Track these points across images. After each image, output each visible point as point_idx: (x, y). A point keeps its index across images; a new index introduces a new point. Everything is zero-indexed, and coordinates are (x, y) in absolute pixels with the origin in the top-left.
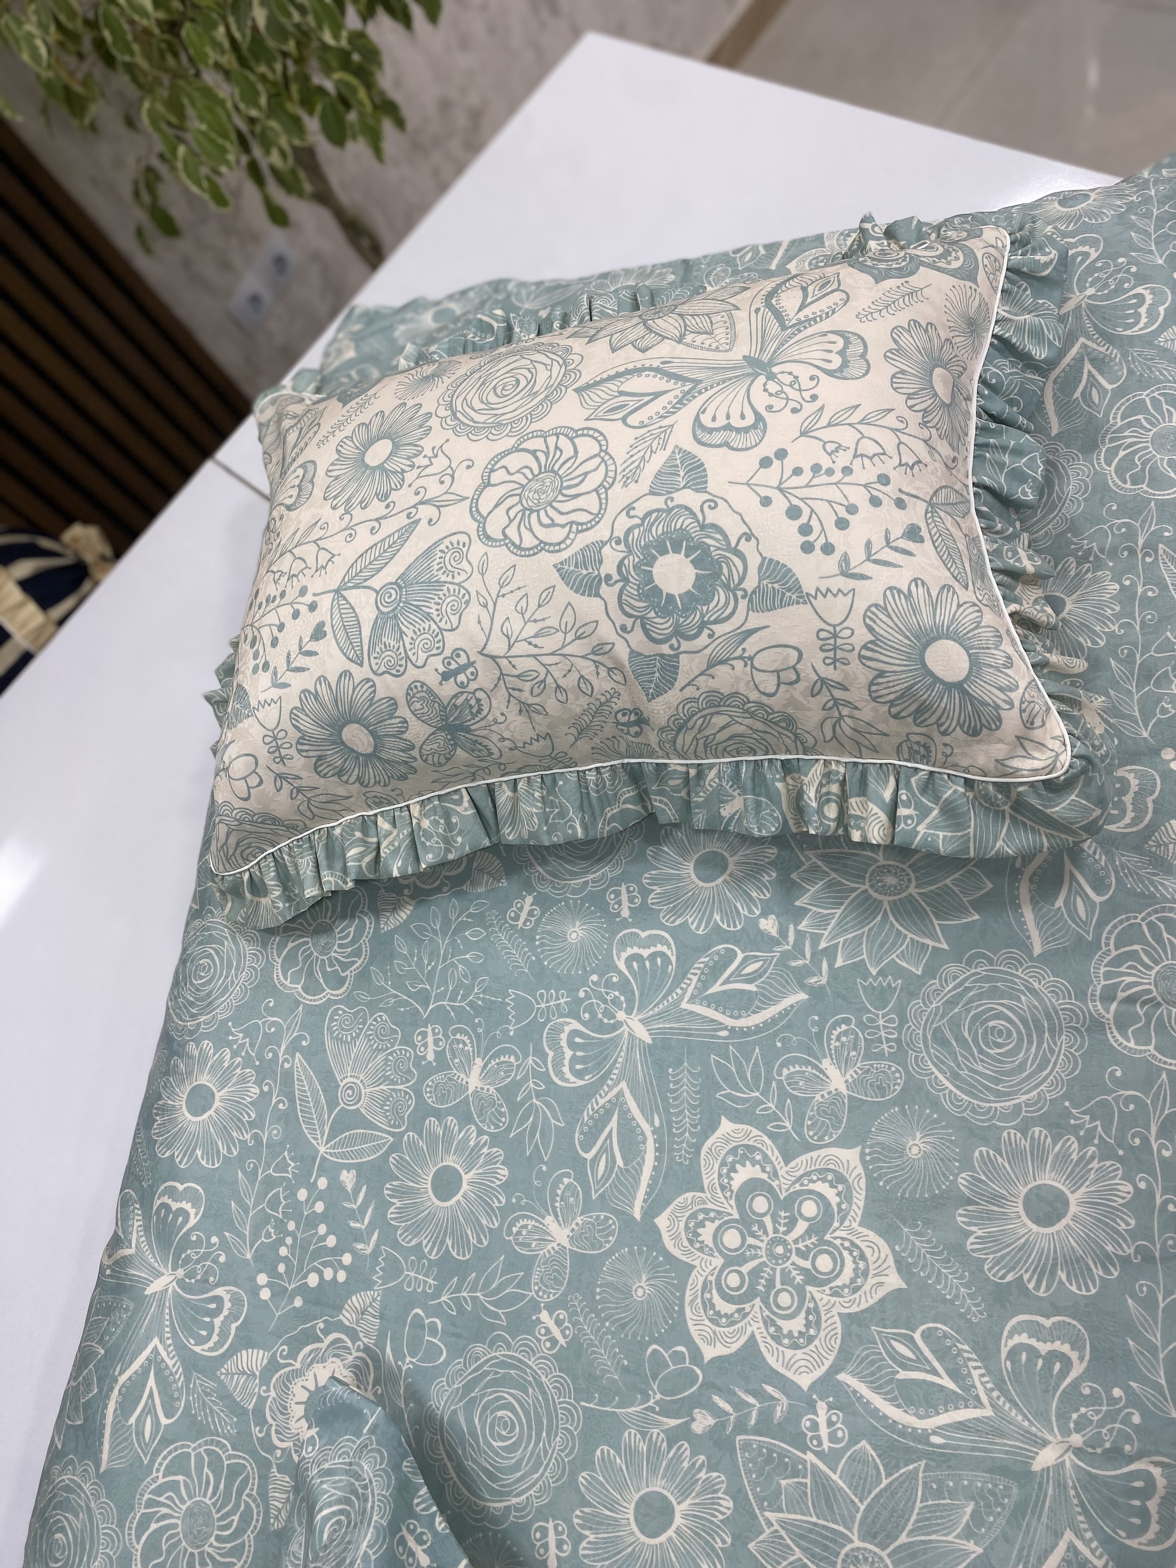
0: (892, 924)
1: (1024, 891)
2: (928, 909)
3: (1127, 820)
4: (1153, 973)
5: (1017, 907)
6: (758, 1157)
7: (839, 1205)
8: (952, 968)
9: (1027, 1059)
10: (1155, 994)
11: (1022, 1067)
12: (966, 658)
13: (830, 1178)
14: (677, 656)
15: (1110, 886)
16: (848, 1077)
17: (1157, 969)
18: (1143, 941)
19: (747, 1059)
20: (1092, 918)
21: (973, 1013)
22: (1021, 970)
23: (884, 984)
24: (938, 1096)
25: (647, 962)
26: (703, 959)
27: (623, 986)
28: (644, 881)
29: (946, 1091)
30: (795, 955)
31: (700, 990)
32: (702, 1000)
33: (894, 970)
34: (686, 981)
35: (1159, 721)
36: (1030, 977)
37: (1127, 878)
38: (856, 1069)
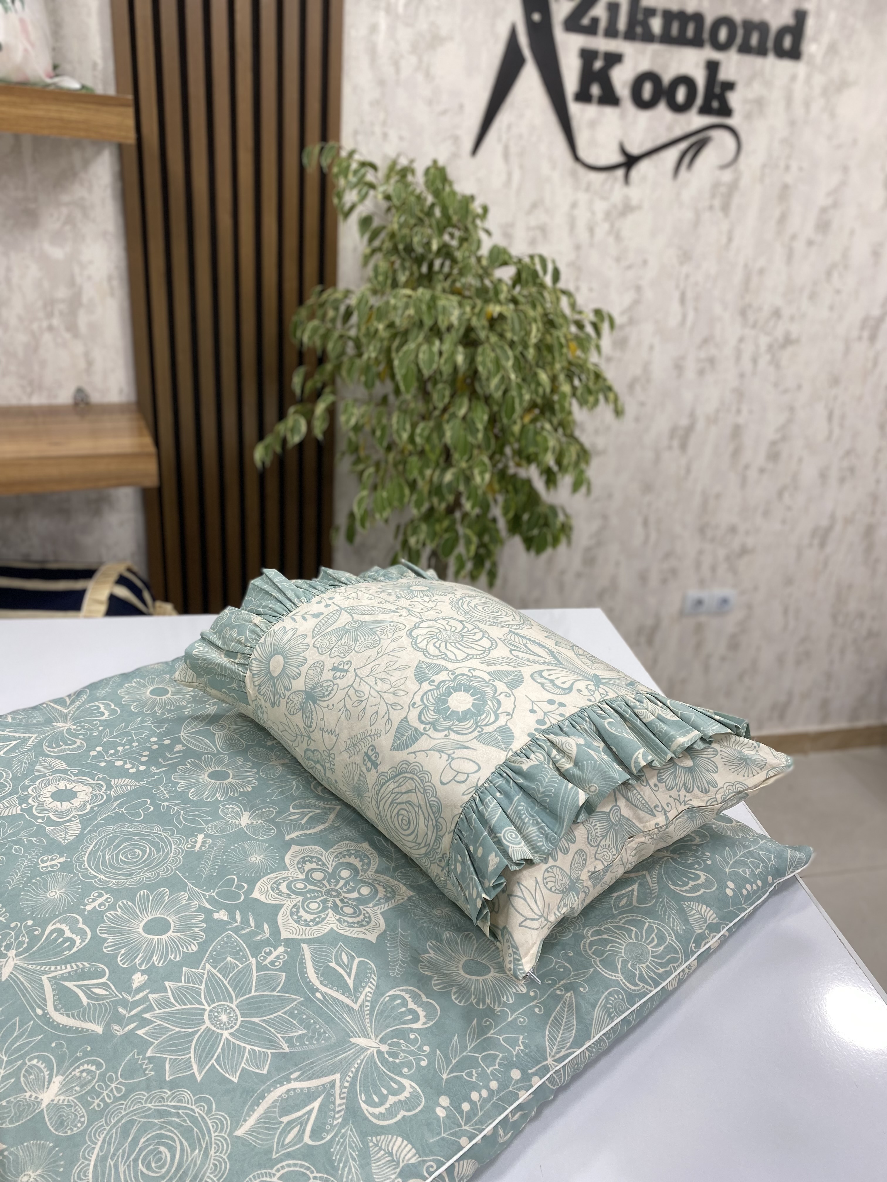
0: (193, 1040)
1: (278, 1092)
2: (220, 1049)
8: (186, 1094)
19: (30, 1035)
20: (290, 1147)
21: (162, 1131)
22: (216, 1134)
23: (144, 1067)
24: (78, 1160)
25: (61, 939)
26: (85, 964)
27: (34, 940)
28: (120, 903)
29: (87, 1162)
30: (127, 1006)
31: (63, 978)
32: (56, 983)
33: (158, 1064)
34: (63, 967)
35: (460, 1078)
36: (216, 1143)
37: (337, 1144)
38: (67, 1098)
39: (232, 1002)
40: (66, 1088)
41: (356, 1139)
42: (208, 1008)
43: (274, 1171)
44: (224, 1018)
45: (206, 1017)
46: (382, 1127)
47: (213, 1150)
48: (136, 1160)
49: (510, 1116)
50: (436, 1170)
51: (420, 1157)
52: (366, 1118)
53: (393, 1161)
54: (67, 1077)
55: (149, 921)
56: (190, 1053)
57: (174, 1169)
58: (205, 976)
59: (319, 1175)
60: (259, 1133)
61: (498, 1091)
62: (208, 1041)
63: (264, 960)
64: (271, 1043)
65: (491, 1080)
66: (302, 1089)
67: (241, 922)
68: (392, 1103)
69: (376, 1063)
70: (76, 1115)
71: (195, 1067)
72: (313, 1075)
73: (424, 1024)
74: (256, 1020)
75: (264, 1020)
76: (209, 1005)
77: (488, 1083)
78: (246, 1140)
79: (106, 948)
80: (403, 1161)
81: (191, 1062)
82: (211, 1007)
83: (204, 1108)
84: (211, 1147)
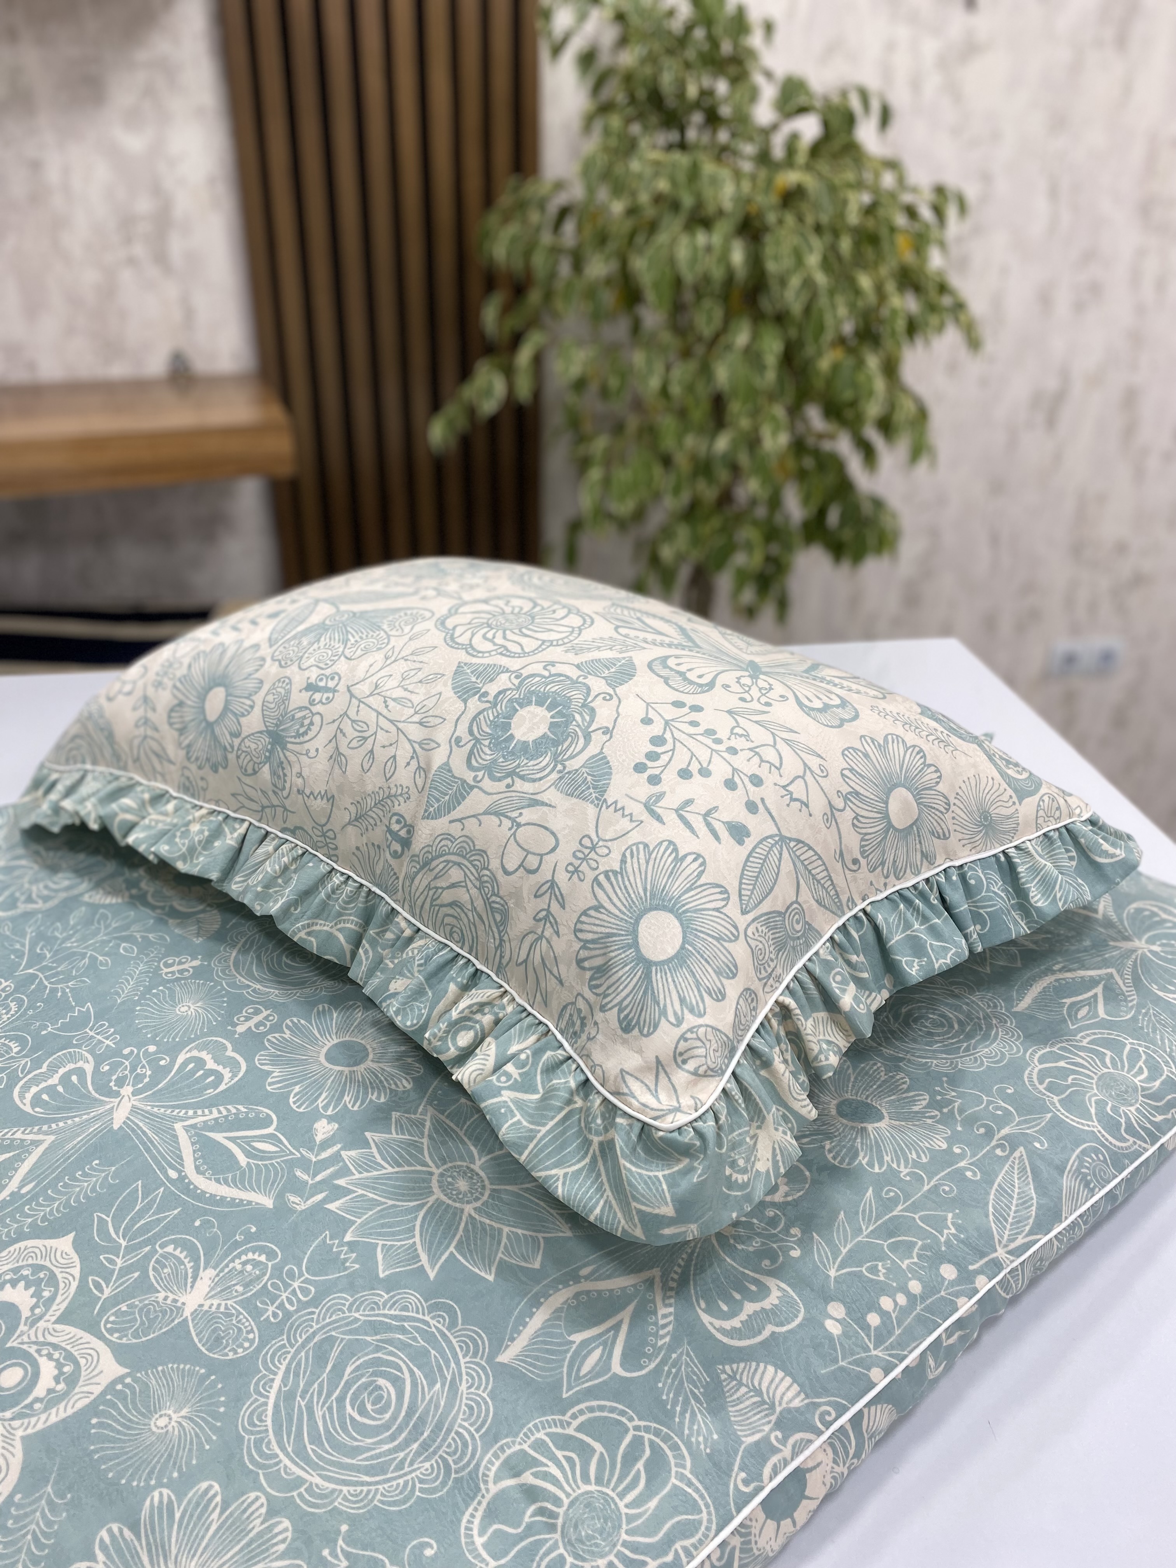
0: (416, 1217)
1: (561, 1297)
2: (460, 1232)
3: (727, 1325)
4: (585, 1488)
5: (536, 1303)
6: (46, 1294)
7: (37, 1400)
8: (413, 1298)
9: (369, 1449)
10: (561, 1511)
11: (355, 1451)
12: (678, 946)
13: (66, 1369)
14: (472, 788)
15: (642, 1368)
16: (207, 1304)
17: (593, 1488)
18: (612, 1448)
19: (159, 1210)
20: (590, 1380)
21: (379, 1355)
22: (468, 1359)
23: (342, 1257)
24: (249, 1396)
25: (201, 1072)
26: (240, 1107)
27: (159, 1072)
28: (288, 1021)
29: (262, 1400)
30: (309, 1169)
31: (206, 1126)
32: (196, 1134)
33: (366, 1253)
34: (206, 1111)
35: (859, 1275)
36: (468, 1374)
37: (668, 1376)
38: (223, 1303)
39: (473, 1162)
40: (221, 1288)
41: (699, 1369)
42: (437, 1172)
43: (567, 1418)
44: (462, 1185)
45: (435, 1184)
46: (740, 1349)
47: (464, 1384)
48: (341, 1400)
49: (944, 1336)
50: (835, 1420)
51: (807, 1396)
52: (712, 1336)
53: (763, 1402)
54: (222, 1270)
55: (334, 1045)
56: (414, 1236)
57: (403, 1414)
58: (428, 1124)
59: (642, 1423)
60: (537, 1358)
61: (923, 1298)
62: (441, 1219)
64: (543, 1223)
65: (910, 1279)
66: (599, 1292)
68: (751, 1312)
69: (716, 1253)
70: (240, 1329)
71: (424, 1256)
72: (616, 1270)
73: (787, 1193)
74: (514, 1189)
75: (528, 1189)
76: (438, 1167)
77: (906, 1284)
78: (516, 1369)
79: (270, 1084)
80: (780, 1404)
81: (416, 1250)
82: (441, 1170)
83: (444, 1320)
84: (461, 1380)
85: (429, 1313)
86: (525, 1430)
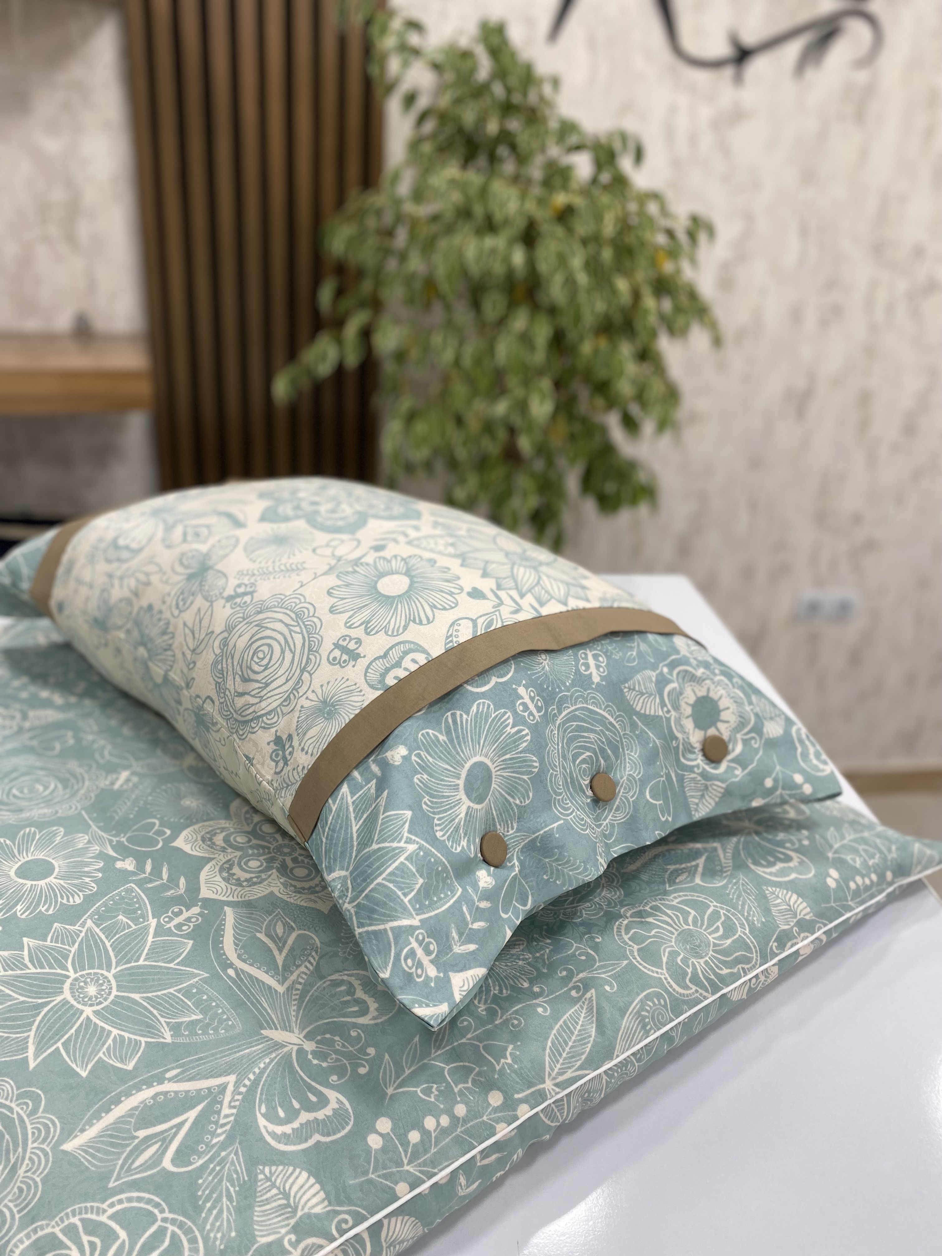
0: (39, 1014)
1: (141, 1097)
2: (73, 1031)
3: (280, 1130)
5: (117, 1100)
8: (8, 1086)
15: (189, 1164)
18: (134, 1237)
20: (139, 1172)
22: (35, 1145)
35: (412, 1095)
36: (31, 1159)
37: (210, 1174)
39: (109, 970)
41: (241, 1167)
42: (73, 976)
43: (105, 1206)
44: (92, 990)
45: (67, 986)
46: (283, 1153)
47: (24, 1168)
49: (480, 1157)
50: (352, 1227)
51: (330, 1204)
52: (262, 1140)
53: (288, 1205)
55: (27, 862)
56: (30, 1030)
58: (83, 934)
59: (171, 1216)
60: (98, 1150)
61: (465, 1120)
62: (60, 1017)
63: (168, 922)
64: (150, 1028)
65: (458, 1103)
66: (176, 1093)
67: (150, 874)
68: (304, 1121)
69: (291, 1066)
71: (31, 1049)
72: (198, 1074)
73: (374, 1018)
74: (136, 996)
75: (148, 998)
76: (76, 972)
77: (452, 1107)
78: (76, 1158)
80: (303, 1209)
81: (27, 1042)
82: (77, 975)
83: (28, 1107)
84: (22, 1164)
85: (17, 1100)
86: (62, 1214)
